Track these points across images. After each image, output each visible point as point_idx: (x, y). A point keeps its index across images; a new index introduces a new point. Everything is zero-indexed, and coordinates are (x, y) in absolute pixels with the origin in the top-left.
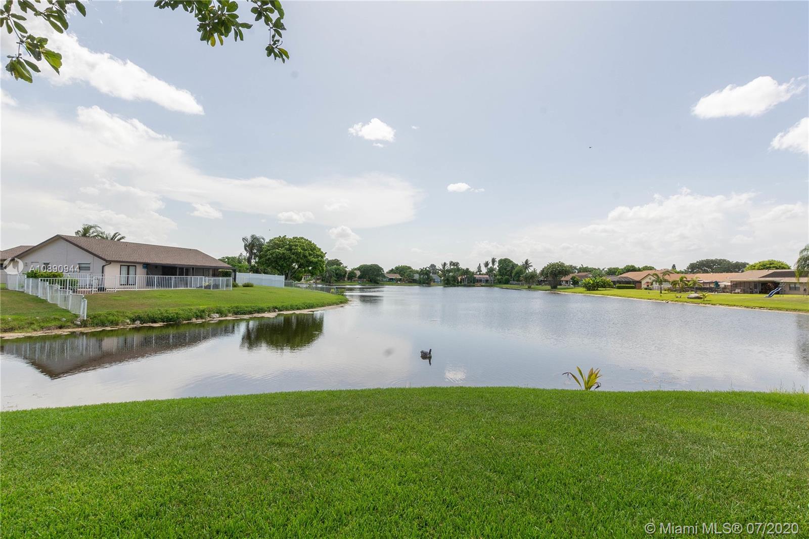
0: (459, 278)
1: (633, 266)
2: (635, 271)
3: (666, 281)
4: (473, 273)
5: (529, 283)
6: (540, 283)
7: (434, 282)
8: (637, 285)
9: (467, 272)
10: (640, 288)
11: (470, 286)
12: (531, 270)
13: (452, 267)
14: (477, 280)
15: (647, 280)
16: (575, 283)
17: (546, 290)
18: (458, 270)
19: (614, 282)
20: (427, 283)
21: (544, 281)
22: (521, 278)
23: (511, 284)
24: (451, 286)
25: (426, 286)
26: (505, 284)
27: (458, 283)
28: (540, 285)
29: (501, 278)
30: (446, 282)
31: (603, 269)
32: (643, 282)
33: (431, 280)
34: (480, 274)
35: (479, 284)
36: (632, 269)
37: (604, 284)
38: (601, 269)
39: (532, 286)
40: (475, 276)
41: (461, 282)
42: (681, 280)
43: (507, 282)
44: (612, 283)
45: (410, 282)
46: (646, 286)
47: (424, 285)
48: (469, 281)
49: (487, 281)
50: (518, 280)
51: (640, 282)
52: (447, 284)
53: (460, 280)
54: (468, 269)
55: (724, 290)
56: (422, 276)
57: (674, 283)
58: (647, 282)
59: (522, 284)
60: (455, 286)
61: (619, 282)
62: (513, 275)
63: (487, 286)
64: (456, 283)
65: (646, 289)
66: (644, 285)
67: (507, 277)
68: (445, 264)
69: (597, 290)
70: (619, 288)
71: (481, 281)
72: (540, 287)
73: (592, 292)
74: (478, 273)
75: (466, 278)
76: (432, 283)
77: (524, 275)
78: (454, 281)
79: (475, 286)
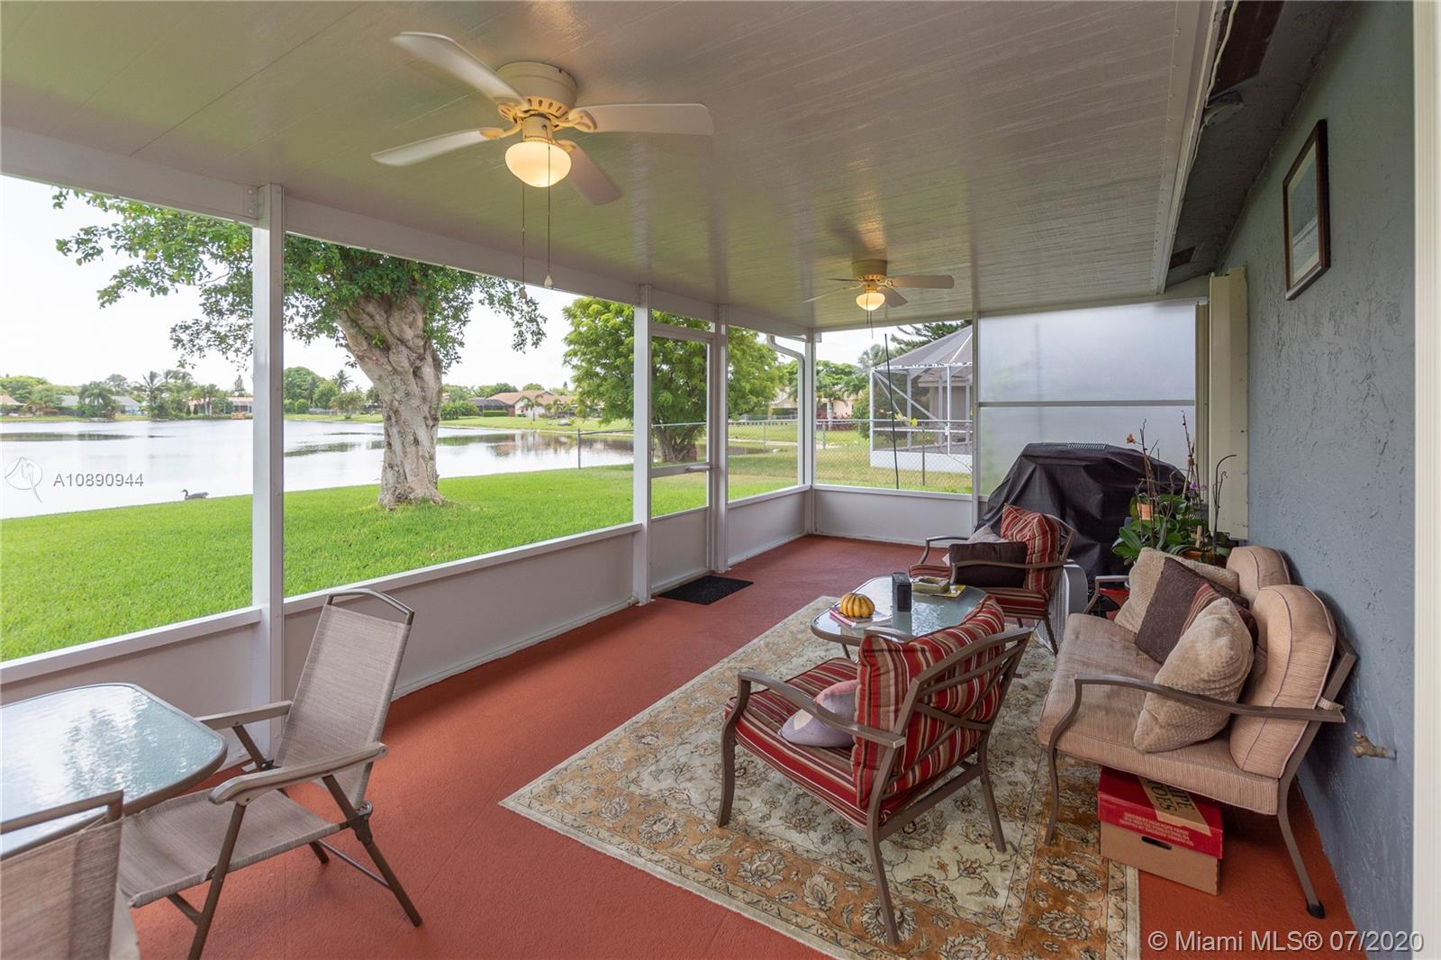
0: (192, 404)
1: (506, 385)
2: (509, 392)
3: (539, 405)
4: (225, 394)
5: (347, 411)
6: (366, 410)
7: (123, 412)
8: (510, 410)
9: (210, 391)
10: (513, 415)
11: (218, 419)
12: (350, 388)
13: (172, 381)
14: (236, 407)
15: (522, 404)
17: (377, 422)
18: (189, 387)
19: (480, 407)
20: (105, 416)
21: (375, 407)
22: (331, 404)
23: (311, 413)
24: (171, 420)
25: (99, 422)
26: (298, 413)
27: (189, 412)
28: (367, 413)
29: (290, 403)
30: (156, 412)
31: (472, 388)
32: (517, 406)
33: (113, 408)
34: (241, 396)
35: (240, 415)
36: (506, 389)
37: (467, 410)
38: (469, 388)
39: (353, 416)
40: (230, 399)
41: (196, 412)
42: (555, 403)
43: (304, 410)
44: (478, 409)
45: (52, 413)
46: (520, 413)
47: (96, 419)
48: (218, 410)
50: (326, 407)
51: (513, 407)
52: (159, 415)
53: (192, 409)
54: (212, 386)
56: (87, 401)
57: (548, 408)
58: (521, 407)
59: (335, 413)
60: (181, 419)
61: (488, 407)
62: (315, 396)
64: (184, 415)
65: (520, 416)
66: (518, 412)
67: (302, 400)
68: (153, 376)
69: (457, 419)
71: (242, 408)
72: (367, 417)
73: (449, 422)
74: (237, 394)
75: (209, 404)
76: (118, 415)
77: (338, 396)
78: (181, 410)
79: (230, 418)
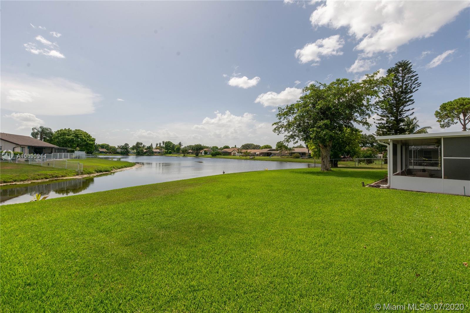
5: (184, 153)
9: (149, 148)
10: (231, 155)
11: (151, 155)
14: (154, 152)
15: (234, 152)
16: (206, 153)
17: (192, 157)
18: (144, 147)
21: (191, 152)
22: (179, 152)
23: (173, 154)
27: (144, 154)
28: (189, 154)
29: (167, 151)
30: (138, 153)
32: (232, 153)
33: (129, 152)
36: (227, 147)
39: (186, 155)
40: (154, 150)
43: (170, 153)
44: (221, 153)
45: (116, 154)
46: (233, 154)
47: (125, 155)
48: (150, 153)
49: (159, 153)
51: (231, 153)
52: (138, 154)
53: (145, 152)
54: (149, 146)
55: (257, 155)
56: (122, 150)
58: (234, 153)
59: (180, 154)
60: (142, 155)
61: (224, 153)
62: (174, 150)
63: (160, 155)
65: (233, 155)
66: (232, 154)
67: (170, 150)
69: (216, 156)
70: (224, 155)
71: (156, 152)
75: (148, 151)
76: (129, 154)
77: (180, 149)
78: (142, 153)
79: (153, 155)
